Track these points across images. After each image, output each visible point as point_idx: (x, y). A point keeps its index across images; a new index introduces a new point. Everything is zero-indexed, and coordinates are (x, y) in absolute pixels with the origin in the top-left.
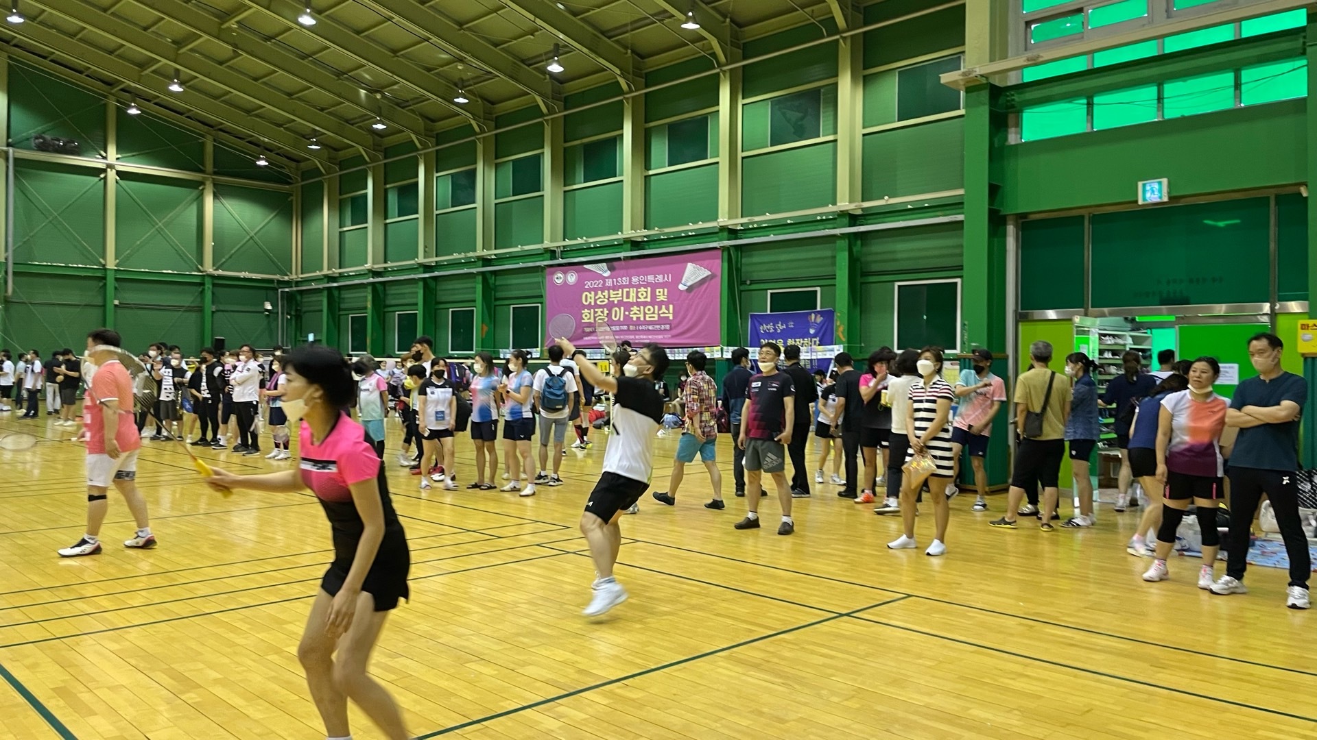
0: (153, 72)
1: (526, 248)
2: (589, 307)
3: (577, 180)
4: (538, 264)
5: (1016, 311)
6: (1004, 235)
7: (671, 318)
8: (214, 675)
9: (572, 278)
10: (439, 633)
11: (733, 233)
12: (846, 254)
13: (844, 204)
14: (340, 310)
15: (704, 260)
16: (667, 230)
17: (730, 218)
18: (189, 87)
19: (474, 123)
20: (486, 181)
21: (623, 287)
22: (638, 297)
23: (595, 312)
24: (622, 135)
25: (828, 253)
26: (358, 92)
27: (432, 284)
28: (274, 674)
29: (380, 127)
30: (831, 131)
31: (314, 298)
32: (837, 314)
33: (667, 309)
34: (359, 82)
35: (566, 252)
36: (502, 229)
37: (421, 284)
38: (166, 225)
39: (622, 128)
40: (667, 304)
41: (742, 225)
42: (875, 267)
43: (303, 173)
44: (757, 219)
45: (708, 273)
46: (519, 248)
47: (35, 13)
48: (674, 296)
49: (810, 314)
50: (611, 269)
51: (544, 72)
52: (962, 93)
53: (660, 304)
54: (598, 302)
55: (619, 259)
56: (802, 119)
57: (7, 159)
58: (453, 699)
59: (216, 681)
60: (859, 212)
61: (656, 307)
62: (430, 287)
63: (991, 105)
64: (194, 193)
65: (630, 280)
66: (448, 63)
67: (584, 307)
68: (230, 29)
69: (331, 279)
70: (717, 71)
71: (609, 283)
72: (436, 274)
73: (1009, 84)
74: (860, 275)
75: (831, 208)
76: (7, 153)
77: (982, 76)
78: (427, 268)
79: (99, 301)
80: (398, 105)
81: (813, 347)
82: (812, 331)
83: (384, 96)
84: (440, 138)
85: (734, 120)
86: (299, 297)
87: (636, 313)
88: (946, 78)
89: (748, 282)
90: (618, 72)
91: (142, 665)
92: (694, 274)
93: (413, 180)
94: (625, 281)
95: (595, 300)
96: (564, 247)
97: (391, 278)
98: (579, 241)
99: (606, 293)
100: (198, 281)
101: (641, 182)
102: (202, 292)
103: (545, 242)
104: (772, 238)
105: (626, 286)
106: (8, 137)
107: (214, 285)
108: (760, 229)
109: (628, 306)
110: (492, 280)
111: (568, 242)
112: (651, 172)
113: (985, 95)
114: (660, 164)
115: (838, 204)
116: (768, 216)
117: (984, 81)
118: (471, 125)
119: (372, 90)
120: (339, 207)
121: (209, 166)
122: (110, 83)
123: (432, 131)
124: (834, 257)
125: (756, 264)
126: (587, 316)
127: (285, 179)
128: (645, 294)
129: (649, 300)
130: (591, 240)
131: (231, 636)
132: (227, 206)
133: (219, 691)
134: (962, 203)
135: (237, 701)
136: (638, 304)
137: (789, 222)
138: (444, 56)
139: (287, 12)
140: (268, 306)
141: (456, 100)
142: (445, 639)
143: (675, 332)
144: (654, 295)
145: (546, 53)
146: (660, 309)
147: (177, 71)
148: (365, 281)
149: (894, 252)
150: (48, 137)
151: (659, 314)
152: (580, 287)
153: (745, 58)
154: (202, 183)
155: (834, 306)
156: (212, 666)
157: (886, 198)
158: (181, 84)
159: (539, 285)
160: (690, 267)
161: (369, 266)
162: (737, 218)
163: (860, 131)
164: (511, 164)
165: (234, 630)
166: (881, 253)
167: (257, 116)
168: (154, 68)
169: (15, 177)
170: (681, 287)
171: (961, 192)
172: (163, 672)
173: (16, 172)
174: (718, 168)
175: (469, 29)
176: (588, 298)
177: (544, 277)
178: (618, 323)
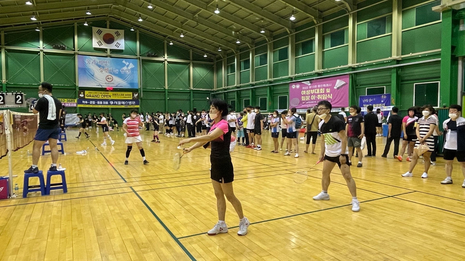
1: (283, 77)
2: (304, 95)
3: (300, 54)
4: (287, 82)
5: (462, 92)
6: (457, 64)
7: (331, 98)
8: (193, 202)
9: (298, 86)
10: (255, 194)
11: (353, 69)
12: (395, 74)
13: (394, 57)
14: (228, 99)
15: (343, 78)
16: (330, 69)
17: (352, 64)
18: (186, 35)
19: (266, 39)
20: (270, 57)
21: (315, 89)
22: (320, 92)
23: (306, 97)
24: (314, 39)
25: (389, 74)
26: (232, 33)
27: (254, 90)
28: (208, 203)
29: (238, 42)
30: (390, 31)
31: (221, 96)
32: (392, 95)
33: (330, 95)
34: (232, 29)
35: (296, 78)
36: (275, 71)
37: (251, 90)
38: (180, 76)
39: (315, 36)
40: (330, 94)
41: (357, 66)
42: (406, 78)
43: (217, 58)
44: (362, 63)
45: (344, 83)
46: (281, 78)
47: (145, 18)
48: (333, 91)
49: (382, 95)
50: (311, 83)
51: (289, 20)
52: (441, 13)
53: (328, 94)
54: (307, 94)
55: (314, 79)
56: (379, 27)
57: (140, 60)
58: (259, 214)
59: (193, 204)
60: (401, 59)
61: (326, 95)
63: (453, 17)
64: (187, 66)
66: (259, 20)
67: (302, 95)
68: (196, 17)
69: (225, 90)
70: (348, 14)
71: (310, 87)
72: (255, 87)
73: (460, 8)
74: (400, 81)
75: (390, 58)
76: (140, 58)
77: (449, 6)
78: (253, 85)
79: (164, 98)
80: (243, 35)
81: (383, 107)
82: (382, 101)
83: (239, 33)
84: (256, 44)
85: (354, 30)
86: (216, 96)
87: (319, 97)
88: (434, 8)
89: (359, 85)
90: (313, 18)
91: (174, 198)
92: (340, 83)
93: (249, 58)
94: (316, 86)
95: (306, 93)
96: (295, 76)
97: (242, 89)
98: (300, 74)
99: (309, 91)
100: (189, 92)
101: (321, 53)
102: (190, 95)
103: (289, 75)
104: (368, 69)
105: (316, 88)
106: (140, 53)
107: (193, 93)
108: (363, 67)
109: (316, 95)
110: (272, 88)
111: (296, 75)
112: (325, 50)
113: (450, 14)
114: (328, 47)
115: (392, 57)
116: (366, 62)
117: (450, 8)
119: (236, 31)
120: (227, 68)
121: (191, 58)
122: (165, 36)
123: (254, 42)
124: (391, 75)
125: (362, 79)
126: (303, 99)
127: (211, 61)
128: (322, 91)
129: (324, 92)
130: (304, 74)
132: (197, 70)
133: (194, 206)
134: (440, 54)
135: (199, 210)
136: (320, 94)
137: (374, 64)
138: (257, 18)
139: (212, 10)
140: (208, 98)
141: (261, 32)
142: (257, 196)
144: (325, 91)
145: (290, 14)
146: (327, 95)
147: (182, 31)
148: (234, 90)
149: (414, 73)
150: (150, 53)
151: (327, 97)
152: (301, 89)
153: (358, 9)
154: (189, 63)
155: (391, 92)
156: (192, 199)
157: (411, 53)
158: (183, 35)
159: (287, 89)
160: (338, 81)
161: (235, 85)
162: (355, 63)
163: (401, 31)
164: (278, 52)
165: (198, 190)
166: (408, 73)
168: (176, 31)
169: (142, 64)
170: (335, 88)
171: (440, 50)
172: (180, 200)
174: (348, 47)
176: (304, 92)
177: (289, 86)
178: (313, 100)
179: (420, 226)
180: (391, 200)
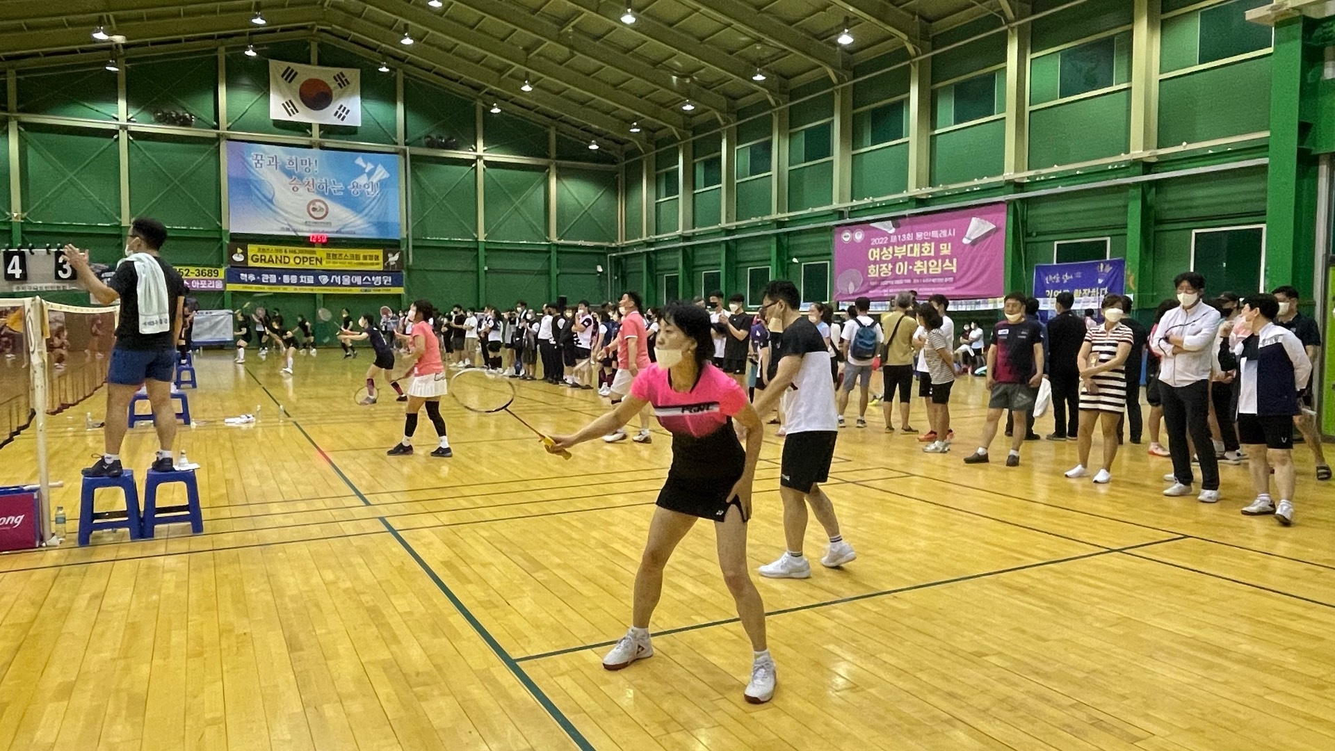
0: (510, 76)
1: (817, 210)
2: (875, 262)
3: (865, 144)
4: (827, 224)
5: (1326, 255)
6: (1316, 176)
7: (955, 271)
8: (557, 560)
9: (859, 236)
11: (1019, 186)
12: (1139, 203)
13: (1137, 152)
14: (657, 271)
15: (990, 213)
16: (951, 187)
17: (1016, 171)
18: (539, 87)
19: (770, 98)
20: (780, 151)
21: (907, 243)
22: (921, 252)
23: (880, 268)
24: (908, 99)
25: (1120, 203)
26: (671, 80)
27: (733, 246)
29: (689, 108)
30: (1126, 79)
31: (634, 261)
32: (1128, 264)
33: (951, 262)
34: (672, 69)
35: (853, 212)
36: (794, 192)
37: (723, 246)
38: (522, 203)
39: (909, 91)
40: (951, 258)
41: (1028, 178)
42: (1170, 216)
43: (626, 154)
44: (1044, 171)
45: (993, 226)
46: (810, 210)
47: (420, 35)
48: (956, 253)
49: (1099, 264)
50: (896, 226)
51: (835, 44)
52: (1273, 29)
53: (944, 258)
54: (884, 258)
55: (904, 217)
56: (1094, 68)
57: (405, 156)
59: (559, 566)
60: (1154, 160)
61: (940, 261)
62: (731, 248)
63: (1303, 38)
64: (541, 176)
65: (915, 236)
66: (747, 45)
67: (870, 263)
68: (567, 33)
69: (650, 244)
70: (1006, 27)
71: (894, 239)
72: (737, 236)
73: (1326, 15)
74: (1152, 223)
75: (1123, 157)
76: (405, 151)
77: (1294, 9)
78: (728, 232)
79: (473, 268)
80: (704, 87)
82: (1101, 281)
83: (692, 80)
84: (741, 114)
85: (1022, 74)
86: (624, 260)
87: (919, 267)
88: (1252, 15)
89: (1034, 234)
90: (905, 37)
91: (504, 549)
92: (977, 228)
93: (718, 154)
94: (909, 237)
95: (881, 256)
96: (852, 207)
97: (698, 242)
98: (866, 201)
99: (891, 249)
100: (545, 249)
101: (926, 142)
102: (549, 259)
103: (834, 203)
104: (1059, 189)
105: (910, 242)
106: (405, 137)
107: (558, 252)
108: (1047, 182)
109: (912, 261)
110: (785, 241)
111: (855, 203)
112: (937, 132)
113: (1298, 29)
114: (947, 124)
115: (1132, 152)
116: (1056, 168)
117: (1297, 14)
118: (768, 100)
119: (682, 76)
120: (655, 181)
121: (553, 153)
122: (478, 88)
124: (1126, 206)
125: (1043, 217)
126: (873, 271)
127: (612, 161)
128: (928, 249)
129: (932, 254)
130: (877, 200)
131: (568, 531)
132: (568, 186)
133: (560, 573)
134: (1267, 146)
135: (574, 583)
136: (922, 259)
137: (1078, 173)
138: (744, 39)
139: (611, 13)
140: (600, 269)
141: (754, 78)
143: (960, 284)
144: (937, 250)
145: (837, 27)
146: (943, 262)
147: (527, 73)
148: (676, 245)
149: (1191, 199)
150: (434, 136)
151: (942, 268)
152: (866, 244)
153: (1033, 13)
154: (548, 167)
155: (1125, 256)
156: (557, 554)
157: (1184, 144)
158: (531, 84)
159: (828, 244)
160: (974, 221)
161: (679, 232)
162: (1023, 171)
163: (1156, 77)
164: (803, 136)
165: (572, 527)
166: (1176, 200)
167: (590, 106)
168: (510, 72)
169: (412, 169)
170: (965, 241)
171: (1267, 134)
172: (520, 554)
173: (412, 165)
174: (1004, 123)
175: (767, 12)
176: (874, 254)
177: (832, 236)
178: (903, 277)
179: (1196, 632)
180: (1115, 560)
